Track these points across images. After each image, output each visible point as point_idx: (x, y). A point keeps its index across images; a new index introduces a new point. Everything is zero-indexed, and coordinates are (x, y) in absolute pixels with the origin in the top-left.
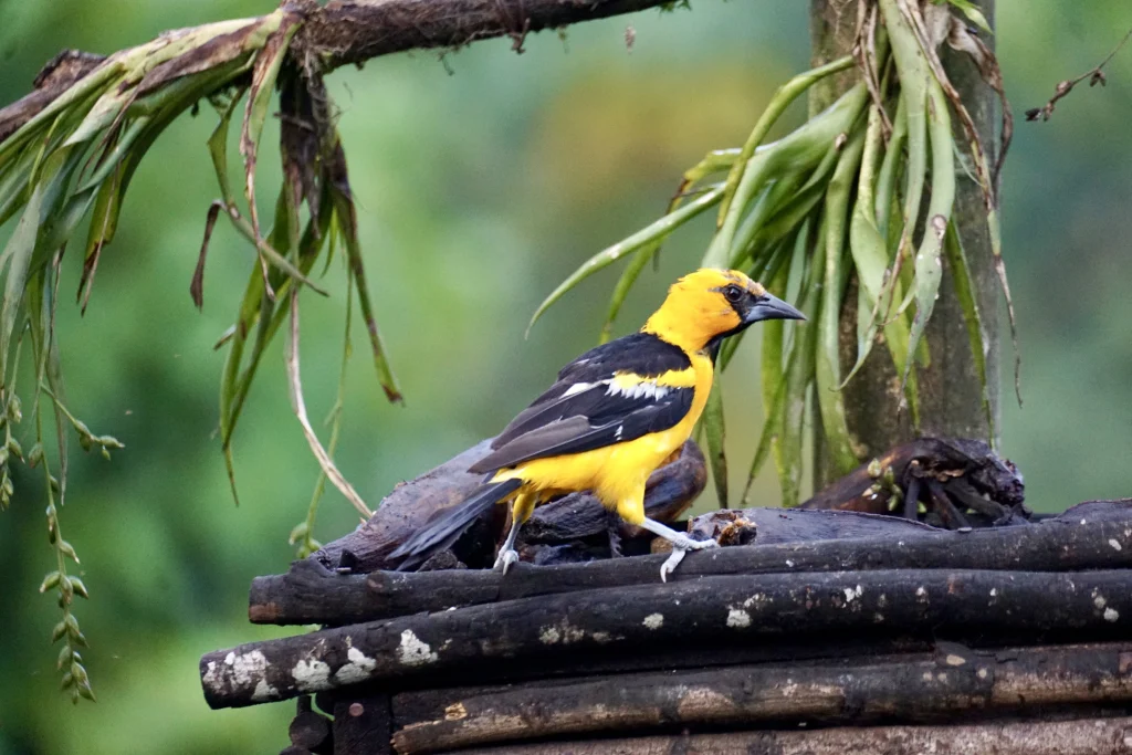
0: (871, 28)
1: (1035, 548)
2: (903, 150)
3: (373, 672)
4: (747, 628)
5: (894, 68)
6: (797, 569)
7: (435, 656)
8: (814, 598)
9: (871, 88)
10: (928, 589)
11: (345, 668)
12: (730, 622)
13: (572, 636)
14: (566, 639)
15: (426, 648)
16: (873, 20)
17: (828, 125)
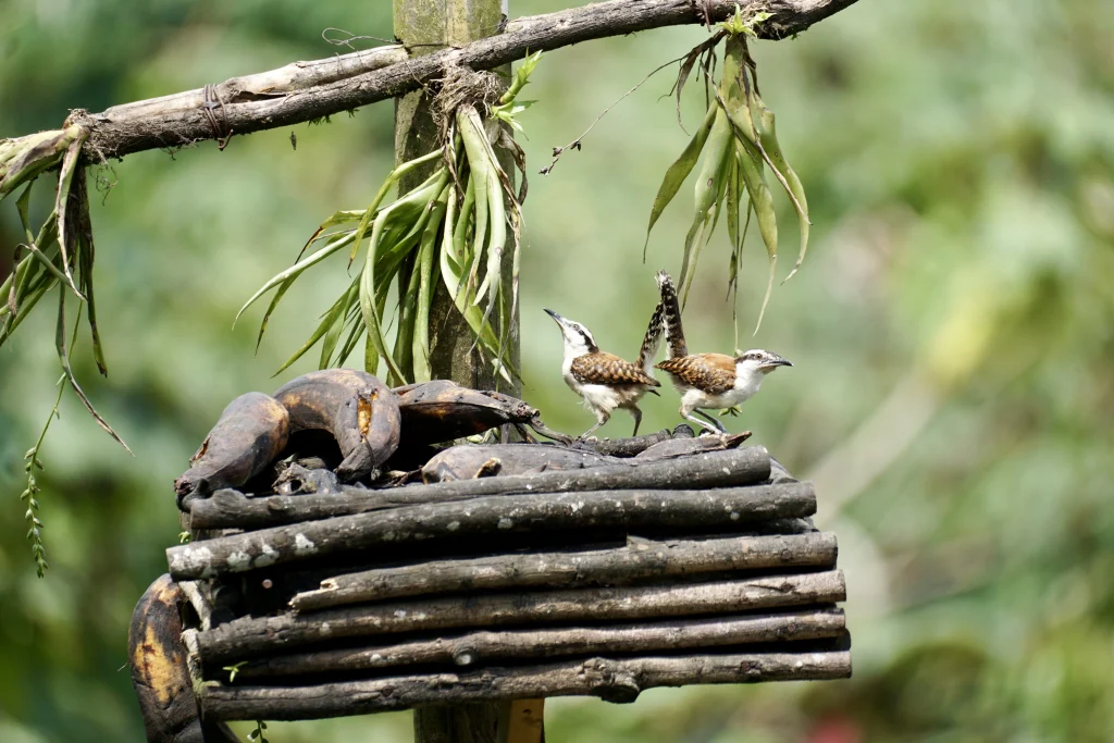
0: (451, 135)
1: (679, 475)
2: (473, 210)
3: (278, 559)
4: (510, 529)
5: (466, 159)
6: (534, 492)
7: (316, 549)
8: (552, 510)
9: (452, 171)
10: (623, 503)
11: (260, 558)
12: (500, 526)
13: (401, 536)
14: (398, 538)
15: (311, 544)
16: (452, 129)
17: (422, 194)
